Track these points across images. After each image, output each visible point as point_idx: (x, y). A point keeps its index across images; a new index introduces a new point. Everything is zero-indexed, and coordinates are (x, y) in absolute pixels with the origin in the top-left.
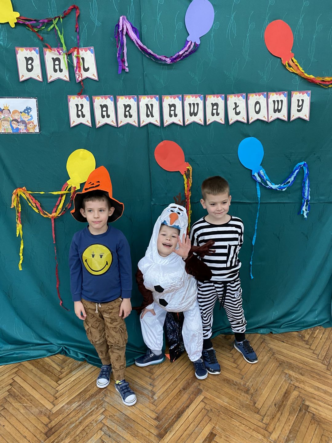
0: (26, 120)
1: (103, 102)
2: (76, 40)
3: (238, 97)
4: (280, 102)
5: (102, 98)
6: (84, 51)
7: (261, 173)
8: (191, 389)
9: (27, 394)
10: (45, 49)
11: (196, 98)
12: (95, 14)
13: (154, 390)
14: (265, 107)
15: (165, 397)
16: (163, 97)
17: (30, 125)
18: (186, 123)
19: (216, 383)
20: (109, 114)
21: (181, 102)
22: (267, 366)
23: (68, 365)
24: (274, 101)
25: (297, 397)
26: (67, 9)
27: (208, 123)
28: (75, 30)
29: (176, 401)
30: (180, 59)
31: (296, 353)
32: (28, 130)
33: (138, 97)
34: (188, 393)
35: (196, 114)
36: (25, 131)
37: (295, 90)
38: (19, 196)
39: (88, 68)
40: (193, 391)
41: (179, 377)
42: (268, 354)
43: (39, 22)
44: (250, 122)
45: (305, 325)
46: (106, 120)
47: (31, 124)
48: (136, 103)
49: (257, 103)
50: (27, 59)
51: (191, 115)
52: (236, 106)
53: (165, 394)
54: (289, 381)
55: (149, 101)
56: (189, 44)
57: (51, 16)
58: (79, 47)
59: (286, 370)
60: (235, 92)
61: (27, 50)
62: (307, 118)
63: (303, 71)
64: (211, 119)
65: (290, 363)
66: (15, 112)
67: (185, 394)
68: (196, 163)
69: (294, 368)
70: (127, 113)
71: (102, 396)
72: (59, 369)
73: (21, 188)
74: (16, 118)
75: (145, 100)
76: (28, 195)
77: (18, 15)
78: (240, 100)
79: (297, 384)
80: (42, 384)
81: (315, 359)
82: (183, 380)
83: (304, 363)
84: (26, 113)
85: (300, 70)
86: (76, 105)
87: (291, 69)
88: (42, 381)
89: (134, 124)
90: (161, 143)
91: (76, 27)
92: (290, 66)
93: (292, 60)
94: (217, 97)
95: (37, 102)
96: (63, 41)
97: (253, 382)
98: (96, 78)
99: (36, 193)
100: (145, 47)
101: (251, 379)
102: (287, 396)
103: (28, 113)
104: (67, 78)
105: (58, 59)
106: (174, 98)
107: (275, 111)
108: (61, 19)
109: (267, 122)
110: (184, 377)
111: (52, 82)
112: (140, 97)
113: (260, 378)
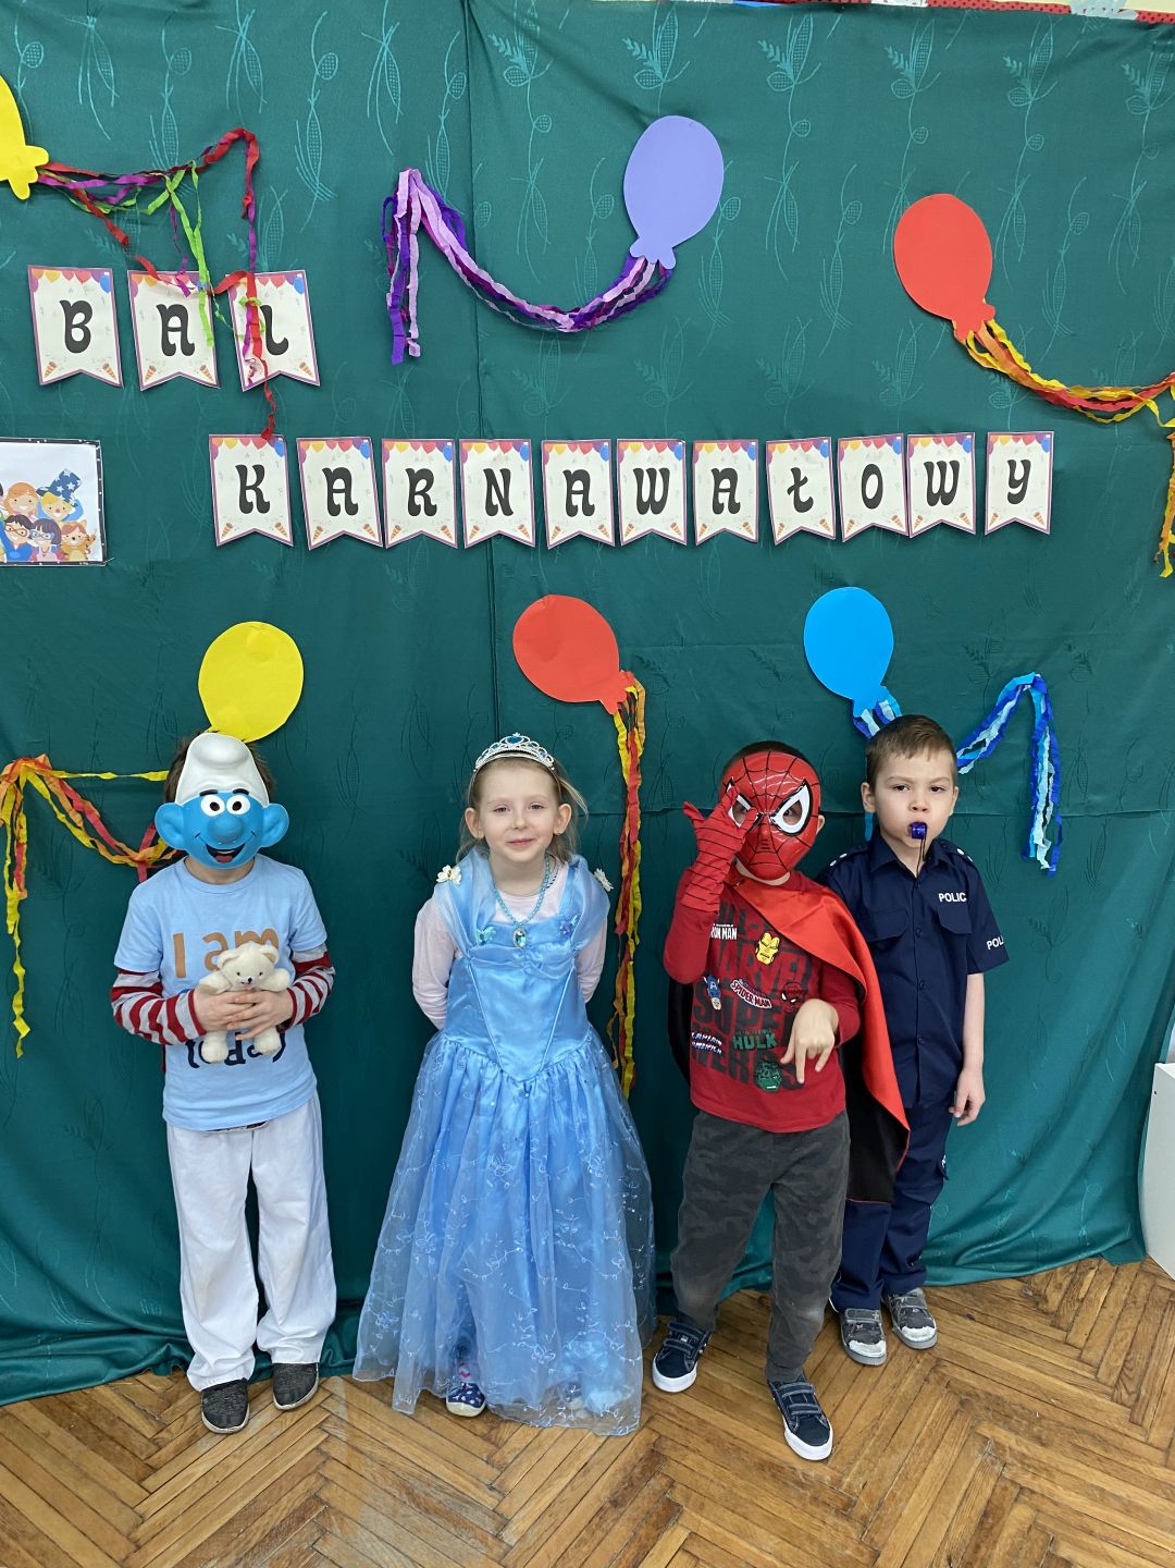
0: (57, 517)
1: (333, 459)
2: (243, 246)
3: (806, 449)
4: (949, 470)
5: (332, 447)
6: (270, 283)
7: (884, 710)
8: (643, 1501)
9: (30, 1530)
10: (133, 276)
11: (660, 450)
12: (313, 160)
13: (504, 1508)
14: (897, 486)
15: (545, 1536)
16: (545, 446)
17: (71, 535)
18: (626, 538)
19: (733, 1477)
20: (354, 502)
21: (607, 465)
22: (914, 1412)
23: (184, 1416)
24: (929, 466)
25: (1029, 1529)
26: (214, 142)
27: (700, 539)
28: (243, 211)
29: (585, 1549)
30: (605, 318)
31: (1018, 1361)
32: (61, 554)
33: (457, 445)
34: (628, 1519)
35: (658, 507)
36: (53, 558)
37: (1002, 430)
38: (22, 785)
39: (285, 343)
40: (648, 1513)
41: (596, 1455)
42: (918, 1366)
43: (118, 182)
44: (847, 534)
45: (1044, 1252)
46: (344, 524)
47: (77, 533)
48: (450, 465)
49: (871, 470)
50: (70, 310)
51: (642, 508)
52: (799, 481)
53: (547, 1521)
54: (996, 1468)
55: (495, 460)
56: (638, 266)
57: (160, 164)
58: (254, 270)
59: (985, 1423)
60: (794, 433)
61: (69, 278)
62: (1042, 524)
63: (1026, 366)
64: (710, 524)
65: (999, 1398)
66: (20, 489)
67: (620, 1520)
68: (658, 675)
69: (1011, 1418)
70: (419, 500)
71: (312, 1535)
72: (148, 1431)
73: (29, 757)
74: (24, 510)
75: (481, 456)
76: (56, 783)
77: (41, 156)
78: (813, 462)
79: (1025, 1479)
80: (86, 1492)
81: (1085, 1381)
82: (611, 1470)
83: (1045, 1397)
84: (58, 494)
85: (1015, 363)
86: (238, 467)
87: (985, 360)
88: (84, 1480)
89: (442, 536)
90: (538, 606)
91: (248, 202)
92: (981, 348)
93: (990, 330)
94: (734, 450)
95: (98, 457)
96: (197, 250)
97: (867, 1472)
98: (311, 377)
99: (84, 775)
100: (484, 275)
101: (858, 1463)
102: (992, 1528)
103: (67, 495)
104: (209, 377)
105: (179, 311)
106: (585, 451)
107: (932, 499)
108: (195, 176)
109: (902, 539)
110: (613, 1457)
111: (152, 389)
112: (464, 445)
113: (893, 1458)
